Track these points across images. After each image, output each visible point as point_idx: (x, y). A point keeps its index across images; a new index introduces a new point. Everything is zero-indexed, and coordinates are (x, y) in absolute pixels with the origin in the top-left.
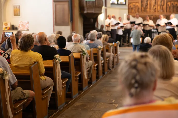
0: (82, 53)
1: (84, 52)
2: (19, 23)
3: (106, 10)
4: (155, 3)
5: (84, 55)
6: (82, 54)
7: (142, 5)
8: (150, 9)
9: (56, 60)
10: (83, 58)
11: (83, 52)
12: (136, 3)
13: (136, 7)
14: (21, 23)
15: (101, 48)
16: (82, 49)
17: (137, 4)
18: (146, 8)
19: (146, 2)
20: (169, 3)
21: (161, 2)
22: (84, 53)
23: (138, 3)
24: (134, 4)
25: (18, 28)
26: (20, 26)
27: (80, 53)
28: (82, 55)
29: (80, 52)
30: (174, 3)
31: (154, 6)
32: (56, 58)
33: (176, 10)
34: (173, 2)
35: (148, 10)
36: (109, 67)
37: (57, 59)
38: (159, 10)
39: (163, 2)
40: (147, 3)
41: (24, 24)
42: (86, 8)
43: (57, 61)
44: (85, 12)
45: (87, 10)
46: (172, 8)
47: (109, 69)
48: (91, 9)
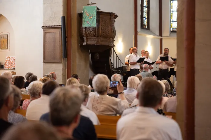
2: (7, 59)
3: (161, 40)
14: (8, 59)
25: (4, 66)
26: (7, 64)
41: (11, 61)
42: (85, 38)
44: (85, 43)
45: (87, 41)
48: (93, 39)
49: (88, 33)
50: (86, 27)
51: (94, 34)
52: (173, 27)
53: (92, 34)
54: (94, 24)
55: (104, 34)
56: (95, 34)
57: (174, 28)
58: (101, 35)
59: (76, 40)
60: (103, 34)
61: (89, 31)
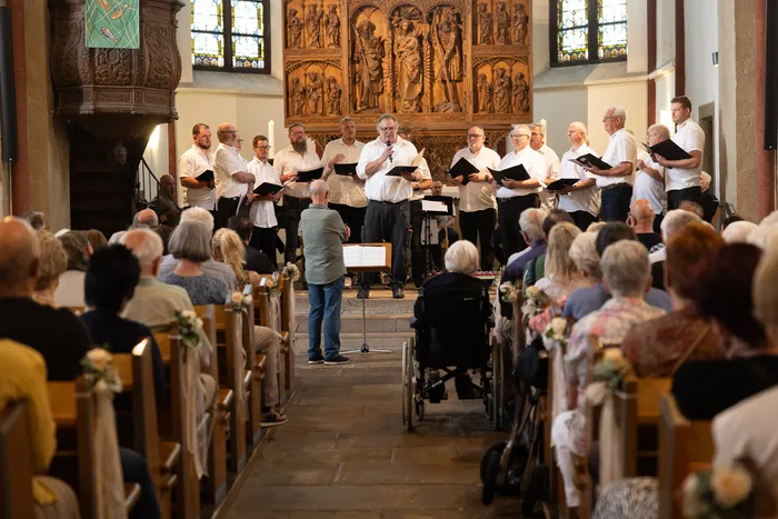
0: (181, 333)
1: (189, 326)
4: (421, 65)
5: (189, 343)
6: (181, 341)
7: (354, 79)
8: (394, 94)
9: (96, 380)
10: (185, 360)
11: (185, 330)
12: (327, 63)
13: (326, 86)
15: (244, 304)
16: (177, 314)
17: (331, 72)
18: (373, 93)
19: (373, 64)
20: (485, 70)
21: (448, 63)
22: (191, 335)
23: (336, 64)
24: (313, 69)
27: (170, 337)
28: (178, 345)
29: (167, 328)
30: (511, 70)
31: (413, 82)
32: (95, 371)
33: (522, 102)
34: (502, 64)
35: (385, 99)
36: (267, 405)
37: (98, 375)
38: (436, 102)
39: (455, 63)
40: (380, 68)
42: (88, 88)
43: (102, 385)
44: (87, 108)
45: (96, 100)
46: (499, 93)
47: (268, 414)
48: (119, 94)
49: (100, 69)
50: (92, 50)
51: (124, 76)
52: (196, 52)
53: (117, 75)
54: (132, 40)
55: (157, 76)
56: (130, 76)
57: (199, 56)
58: (149, 80)
59: (45, 96)
60: (153, 77)
61: (105, 63)
